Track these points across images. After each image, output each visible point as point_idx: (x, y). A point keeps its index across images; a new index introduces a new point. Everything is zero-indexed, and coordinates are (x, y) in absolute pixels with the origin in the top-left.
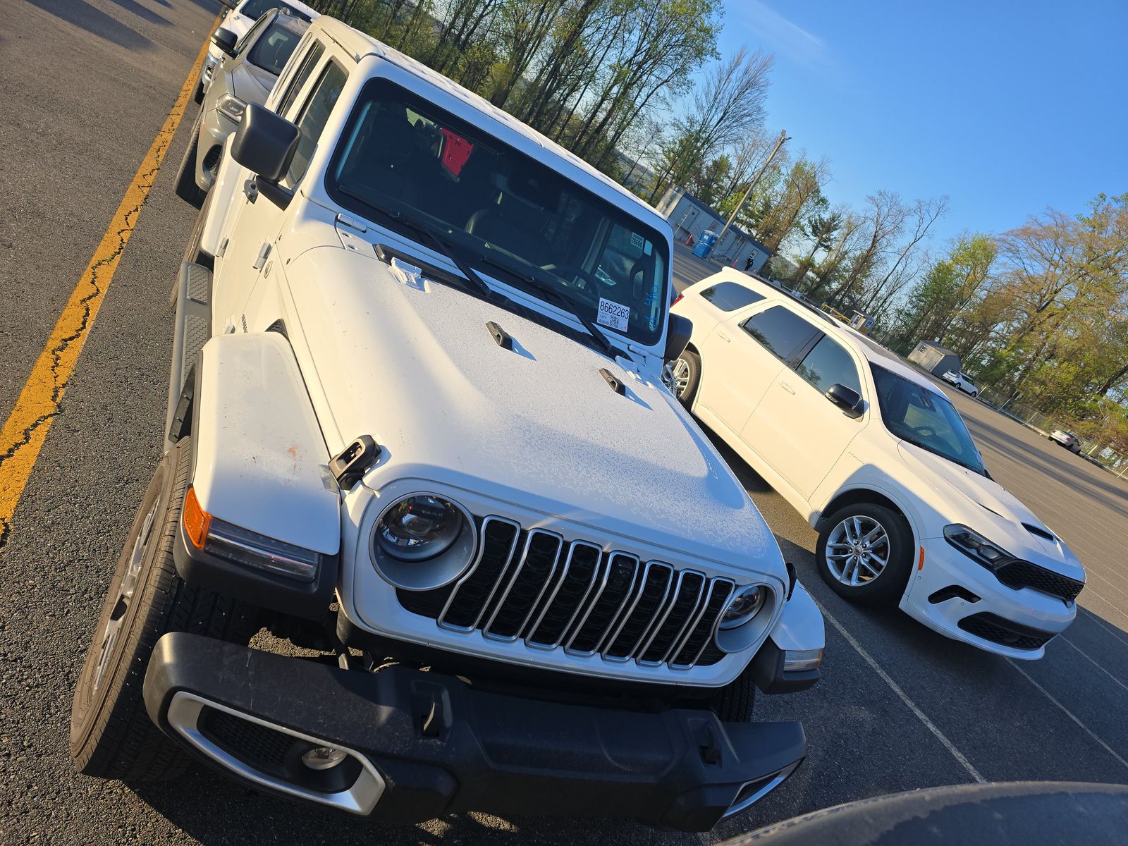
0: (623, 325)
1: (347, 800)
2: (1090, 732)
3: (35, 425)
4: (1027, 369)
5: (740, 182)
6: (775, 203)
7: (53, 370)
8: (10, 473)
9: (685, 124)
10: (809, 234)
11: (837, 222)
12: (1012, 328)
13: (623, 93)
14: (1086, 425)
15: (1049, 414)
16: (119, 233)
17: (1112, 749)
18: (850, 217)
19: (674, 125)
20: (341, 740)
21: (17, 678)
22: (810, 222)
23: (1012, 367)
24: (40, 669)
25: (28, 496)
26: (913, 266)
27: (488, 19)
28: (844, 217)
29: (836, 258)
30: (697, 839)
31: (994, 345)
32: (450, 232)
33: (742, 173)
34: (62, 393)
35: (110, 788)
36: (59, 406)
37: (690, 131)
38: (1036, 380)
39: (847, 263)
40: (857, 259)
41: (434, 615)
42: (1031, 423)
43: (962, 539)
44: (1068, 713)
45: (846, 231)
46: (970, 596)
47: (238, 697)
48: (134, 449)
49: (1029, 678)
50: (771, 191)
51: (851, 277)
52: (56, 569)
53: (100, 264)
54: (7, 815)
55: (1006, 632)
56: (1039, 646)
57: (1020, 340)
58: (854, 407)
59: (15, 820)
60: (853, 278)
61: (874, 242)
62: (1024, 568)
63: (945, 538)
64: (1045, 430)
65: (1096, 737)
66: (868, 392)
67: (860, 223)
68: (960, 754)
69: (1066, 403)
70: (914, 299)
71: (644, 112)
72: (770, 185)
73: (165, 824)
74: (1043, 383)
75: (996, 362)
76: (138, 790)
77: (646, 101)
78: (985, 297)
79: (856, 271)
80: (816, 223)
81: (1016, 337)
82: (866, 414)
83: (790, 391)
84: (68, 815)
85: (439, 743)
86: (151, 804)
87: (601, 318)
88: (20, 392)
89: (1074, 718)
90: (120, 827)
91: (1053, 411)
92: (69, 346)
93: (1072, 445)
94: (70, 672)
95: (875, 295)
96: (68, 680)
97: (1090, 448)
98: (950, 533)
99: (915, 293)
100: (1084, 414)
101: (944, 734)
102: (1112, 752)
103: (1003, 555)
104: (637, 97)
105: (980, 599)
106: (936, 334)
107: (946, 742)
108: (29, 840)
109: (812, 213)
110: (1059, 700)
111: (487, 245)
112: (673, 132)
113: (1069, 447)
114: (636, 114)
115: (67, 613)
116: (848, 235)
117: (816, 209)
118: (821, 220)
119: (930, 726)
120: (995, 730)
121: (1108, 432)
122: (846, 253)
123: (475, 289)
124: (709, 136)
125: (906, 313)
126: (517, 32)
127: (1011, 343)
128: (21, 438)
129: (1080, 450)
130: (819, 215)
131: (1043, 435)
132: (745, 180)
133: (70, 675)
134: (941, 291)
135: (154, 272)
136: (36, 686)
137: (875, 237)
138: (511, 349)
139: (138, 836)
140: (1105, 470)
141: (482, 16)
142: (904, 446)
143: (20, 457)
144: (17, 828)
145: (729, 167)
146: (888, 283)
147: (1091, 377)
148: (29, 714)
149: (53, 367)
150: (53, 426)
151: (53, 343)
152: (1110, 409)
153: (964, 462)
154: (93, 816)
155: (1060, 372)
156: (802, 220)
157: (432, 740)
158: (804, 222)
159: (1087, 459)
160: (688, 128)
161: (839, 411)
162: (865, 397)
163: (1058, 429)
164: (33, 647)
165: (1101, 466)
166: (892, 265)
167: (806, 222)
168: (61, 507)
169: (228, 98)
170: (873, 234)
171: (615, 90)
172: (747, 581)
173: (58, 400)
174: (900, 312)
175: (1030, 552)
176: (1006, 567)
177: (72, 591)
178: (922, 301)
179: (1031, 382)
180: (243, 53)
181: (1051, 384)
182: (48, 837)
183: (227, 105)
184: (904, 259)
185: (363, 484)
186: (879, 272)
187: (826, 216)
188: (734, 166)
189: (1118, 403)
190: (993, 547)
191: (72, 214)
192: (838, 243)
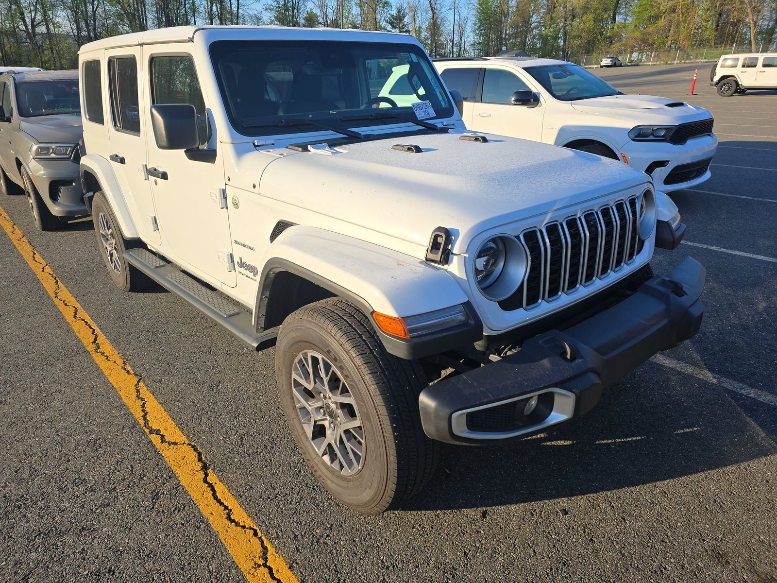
0: (432, 113)
1: (557, 417)
2: (756, 199)
3: (138, 391)
4: (565, 34)
5: (329, 22)
6: (359, 22)
7: (109, 360)
8: (158, 421)
9: (273, 4)
10: (391, 30)
11: (403, 11)
12: (541, 14)
13: (221, 8)
14: (616, 46)
15: (592, 53)
16: (43, 271)
17: (773, 200)
18: (409, 3)
19: (266, 9)
20: (543, 386)
21: (288, 503)
22: (387, 21)
23: (556, 38)
24: (292, 492)
25: (181, 424)
26: (464, 12)
27: (100, 10)
28: (405, 6)
29: (416, 35)
30: (650, 361)
31: (537, 32)
32: (310, 116)
33: (327, 15)
34: (129, 368)
35: (388, 517)
36: (136, 375)
37: (279, 7)
38: (574, 37)
39: (424, 34)
40: (428, 28)
41: (521, 306)
42: (585, 65)
43: (641, 135)
44: (738, 196)
45: (411, 14)
46: (662, 164)
47: (482, 398)
48: (199, 369)
49: (707, 192)
50: (351, 16)
51: (432, 41)
52: (240, 447)
53: (56, 293)
54: (361, 559)
55: (689, 171)
56: (706, 170)
57: (551, 19)
58: (532, 100)
59: (367, 558)
60: (434, 41)
61: (433, 11)
62: (682, 129)
63: (632, 140)
64: (595, 64)
65: (761, 199)
66: (534, 86)
67: (417, 3)
68: (714, 247)
69: (598, 40)
70: (477, 32)
71: (242, 12)
72: (348, 13)
73: (430, 514)
74: (579, 36)
75: (545, 39)
76: (400, 509)
77: (238, 4)
78: (516, 4)
79: (433, 35)
80: (390, 20)
81: (548, 17)
82: (541, 100)
83: (486, 115)
84: (386, 540)
85: (580, 360)
86: (413, 510)
87: (419, 116)
88: (109, 381)
89: (743, 197)
90: (413, 528)
91: (593, 50)
92: (100, 343)
93: (615, 63)
94: (307, 484)
95: (453, 43)
96: (310, 488)
97: (624, 59)
98: (632, 135)
99: (476, 27)
100: (610, 40)
101: (698, 243)
102: (773, 201)
103: (667, 129)
104: (231, 5)
105: (669, 161)
106: (501, 45)
107: (704, 246)
108: (383, 562)
109: (385, 15)
110: (729, 194)
111: (331, 112)
112: (269, 14)
113: (614, 65)
114: (238, 17)
115: (271, 461)
116: (414, 15)
117: (385, 11)
118: (392, 16)
119: (689, 243)
120: (717, 226)
121: (630, 43)
122: (420, 28)
123: (356, 138)
124: (293, 3)
125: (477, 43)
126: (123, 8)
127: (547, 24)
128: (141, 403)
129: (621, 63)
130: (390, 14)
131: (596, 68)
132: (331, 19)
133: (308, 485)
134: (490, 17)
135: (88, 279)
136: (301, 500)
137: (431, 6)
138: (422, 152)
139: (425, 526)
140: (641, 65)
141: (94, 12)
142: (575, 104)
143: (152, 411)
144: (372, 560)
145: (317, 16)
146: (456, 32)
147: (602, 16)
148: (313, 513)
149: (107, 359)
150: (147, 386)
151: (91, 348)
152: (624, 27)
153: (608, 94)
154: (396, 533)
155: (583, 24)
156: (381, 23)
157: (577, 361)
158: (383, 24)
159: (628, 66)
160: (277, 6)
161: (524, 108)
162: (534, 91)
163: (602, 59)
164: (276, 486)
165: (637, 65)
166: (451, 18)
167: (384, 23)
168: (203, 419)
169: (35, 147)
170: (429, 5)
171: (214, 8)
172: (639, 192)
173: (132, 372)
174: (474, 45)
175: (680, 118)
176: (673, 134)
177: (259, 450)
178: (482, 30)
179: (571, 40)
180: (14, 115)
181: (584, 34)
182: (389, 554)
183: (38, 153)
184: (456, 10)
185: (456, 255)
186: (447, 27)
187: (394, 12)
188: (319, 14)
189: (625, 21)
190: (660, 128)
191: (6, 278)
192: (411, 25)
